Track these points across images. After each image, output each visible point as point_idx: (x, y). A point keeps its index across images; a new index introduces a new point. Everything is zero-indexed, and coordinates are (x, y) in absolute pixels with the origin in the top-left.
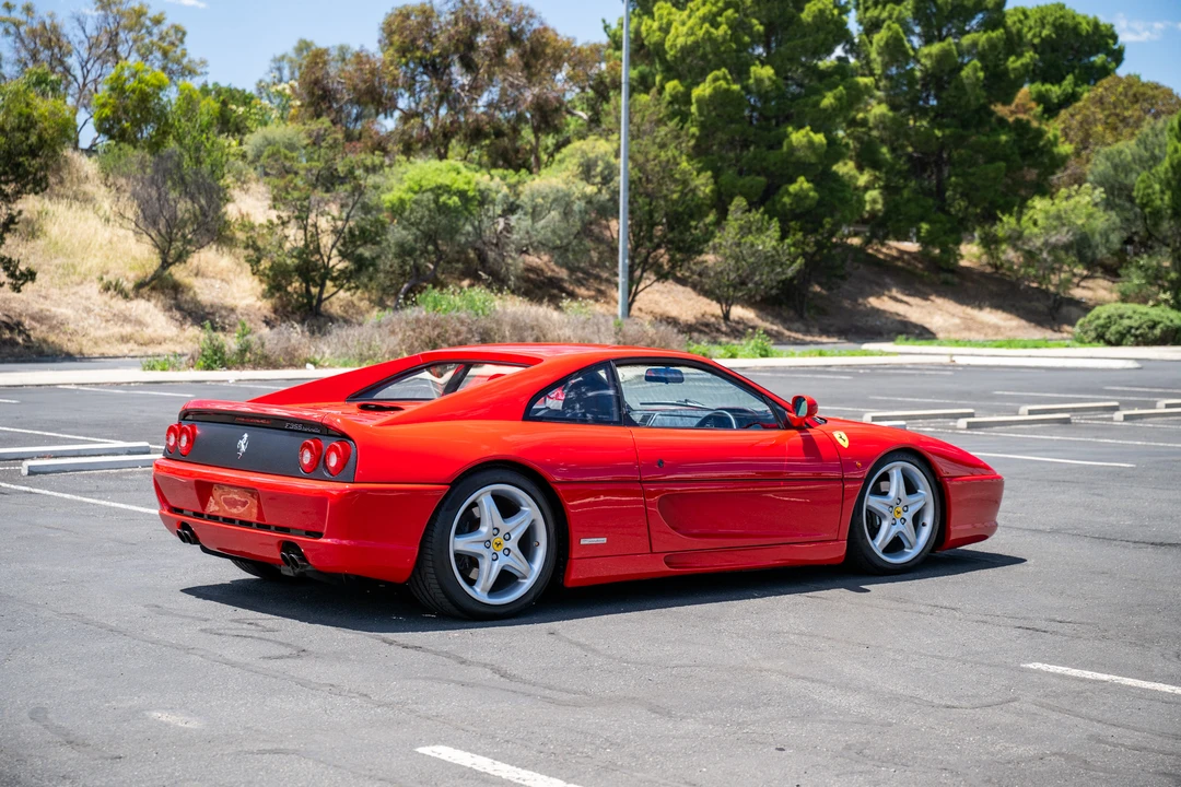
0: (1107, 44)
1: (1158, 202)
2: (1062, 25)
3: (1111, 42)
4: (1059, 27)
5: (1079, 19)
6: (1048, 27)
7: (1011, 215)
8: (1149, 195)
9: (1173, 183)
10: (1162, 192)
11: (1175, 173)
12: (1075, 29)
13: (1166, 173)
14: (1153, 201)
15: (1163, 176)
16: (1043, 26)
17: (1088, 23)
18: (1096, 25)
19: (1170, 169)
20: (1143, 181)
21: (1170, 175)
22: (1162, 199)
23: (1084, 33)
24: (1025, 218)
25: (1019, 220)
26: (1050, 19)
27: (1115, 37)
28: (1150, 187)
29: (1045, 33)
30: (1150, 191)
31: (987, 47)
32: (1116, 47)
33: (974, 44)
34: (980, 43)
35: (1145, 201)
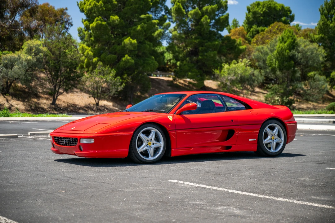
0: (287, 14)
1: (274, 65)
2: (270, 7)
3: (289, 13)
4: (269, 8)
5: (276, 5)
6: (265, 8)
7: (217, 69)
8: (271, 63)
9: (279, 58)
10: (276, 62)
11: (279, 55)
12: (275, 8)
13: (276, 54)
14: (272, 65)
15: (276, 56)
16: (264, 7)
17: (280, 6)
18: (283, 7)
19: (277, 54)
20: (269, 58)
21: (278, 56)
22: (275, 64)
23: (278, 9)
24: (222, 71)
25: (220, 71)
26: (266, 5)
27: (290, 12)
28: (272, 60)
29: (264, 9)
30: (271, 61)
31: (211, 11)
32: (291, 15)
33: (207, 10)
34: (209, 9)
35: (270, 65)
